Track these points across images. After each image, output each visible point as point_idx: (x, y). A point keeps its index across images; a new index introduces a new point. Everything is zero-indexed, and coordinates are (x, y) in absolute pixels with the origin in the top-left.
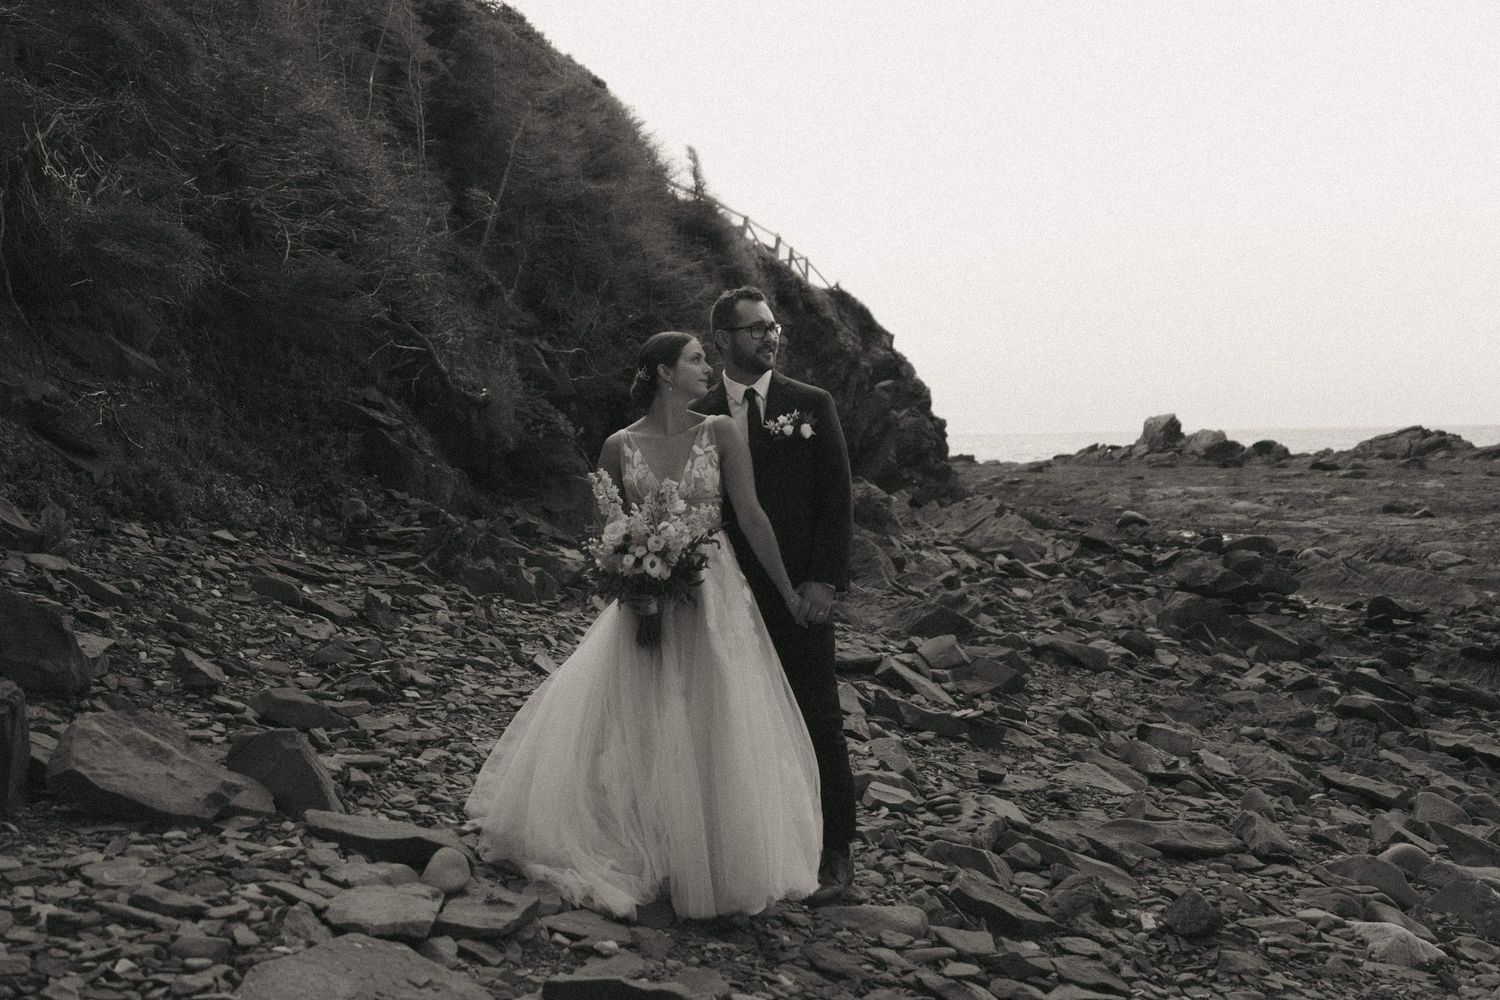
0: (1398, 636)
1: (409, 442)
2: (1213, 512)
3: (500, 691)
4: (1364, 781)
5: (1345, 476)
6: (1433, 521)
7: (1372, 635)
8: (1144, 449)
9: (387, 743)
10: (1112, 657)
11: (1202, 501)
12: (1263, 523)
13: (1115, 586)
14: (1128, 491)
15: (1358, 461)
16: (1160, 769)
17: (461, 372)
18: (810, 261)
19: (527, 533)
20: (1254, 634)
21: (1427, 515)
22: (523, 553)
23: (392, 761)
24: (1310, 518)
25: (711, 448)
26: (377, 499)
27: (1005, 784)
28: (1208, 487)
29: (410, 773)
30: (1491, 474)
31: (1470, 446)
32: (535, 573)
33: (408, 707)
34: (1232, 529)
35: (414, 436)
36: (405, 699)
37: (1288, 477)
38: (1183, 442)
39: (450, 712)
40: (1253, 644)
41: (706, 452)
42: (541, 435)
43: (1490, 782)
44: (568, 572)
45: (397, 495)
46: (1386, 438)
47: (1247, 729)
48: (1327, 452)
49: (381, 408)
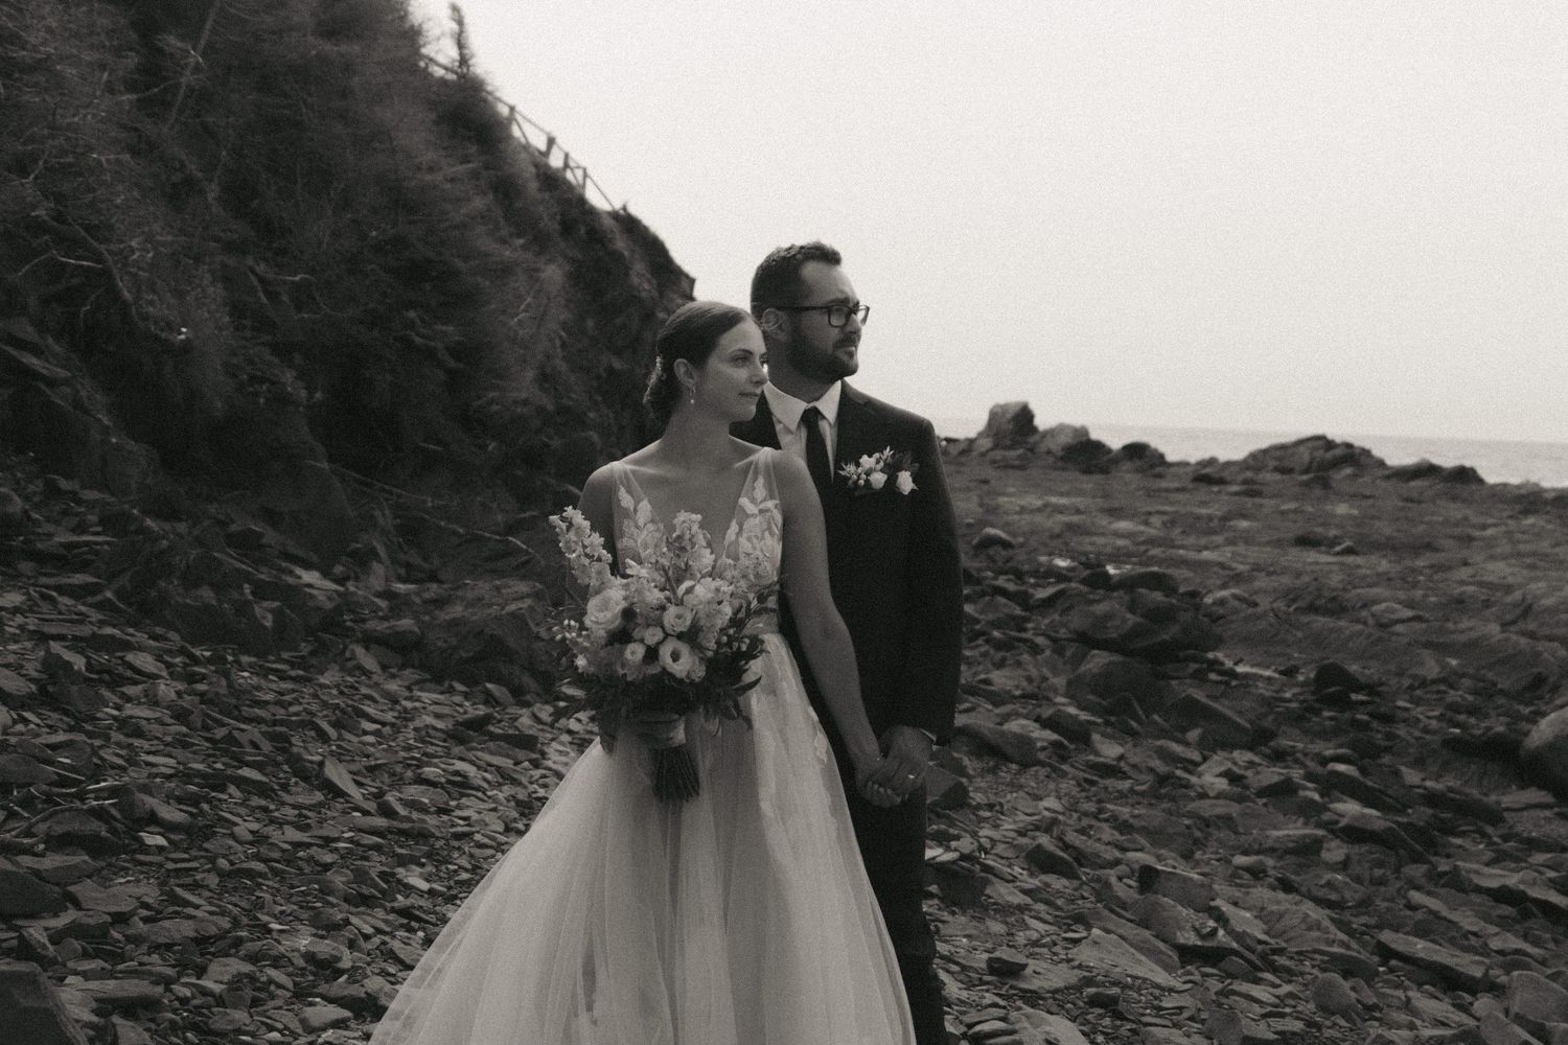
0: (1358, 716)
1: (78, 404)
2: (1089, 533)
3: (292, 834)
4: (1436, 951)
5: (1237, 494)
6: (1359, 560)
7: (1326, 714)
8: (986, 443)
9: (145, 947)
10: (1039, 744)
11: (1075, 519)
12: (1155, 551)
13: (996, 634)
14: (975, 499)
15: (1249, 474)
16: (1189, 938)
17: (151, 303)
18: (589, 172)
19: (247, 544)
20: (1192, 712)
21: (1349, 551)
22: (248, 577)
23: (168, 989)
24: (1206, 548)
25: (770, 504)
26: (31, 488)
27: (1024, 979)
28: (1072, 497)
29: (197, 1009)
30: (1407, 500)
31: (1381, 463)
32: (272, 611)
33: (150, 864)
34: (1117, 557)
35: (83, 393)
36: (145, 849)
37: (1167, 490)
38: (1036, 437)
39: (221, 874)
40: (1196, 726)
41: (761, 511)
42: (262, 400)
43: (1556, 941)
44: (320, 609)
45: (64, 484)
46: (1283, 447)
47: (1240, 860)
48: (1212, 461)
49: (37, 351)
